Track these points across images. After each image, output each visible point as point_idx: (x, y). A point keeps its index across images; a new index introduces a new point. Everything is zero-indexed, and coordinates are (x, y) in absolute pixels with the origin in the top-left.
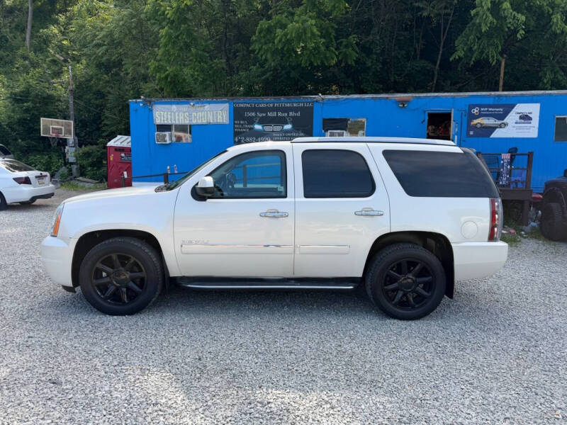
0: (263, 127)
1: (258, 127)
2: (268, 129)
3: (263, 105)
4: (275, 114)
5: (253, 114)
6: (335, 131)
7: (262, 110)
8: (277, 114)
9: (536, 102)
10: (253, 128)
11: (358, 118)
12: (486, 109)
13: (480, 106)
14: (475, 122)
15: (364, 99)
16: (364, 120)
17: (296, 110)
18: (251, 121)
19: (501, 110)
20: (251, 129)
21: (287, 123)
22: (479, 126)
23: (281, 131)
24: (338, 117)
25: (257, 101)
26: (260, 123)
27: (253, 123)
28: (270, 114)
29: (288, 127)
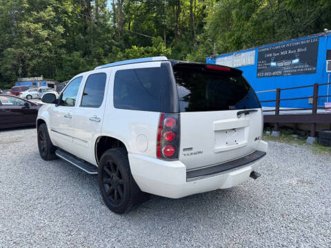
0: (277, 63)
1: (273, 64)
2: (280, 64)
3: (277, 47)
4: (286, 53)
5: (271, 55)
7: (277, 51)
8: (288, 52)
10: (269, 66)
17: (302, 46)
18: (269, 60)
21: (295, 58)
23: (290, 65)
25: (274, 45)
26: (274, 61)
28: (282, 53)
29: (296, 61)
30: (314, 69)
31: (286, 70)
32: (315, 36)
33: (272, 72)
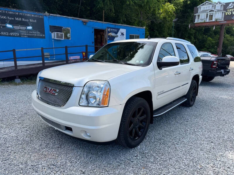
0: (13, 26)
1: (9, 26)
2: (16, 27)
3: (11, 13)
4: (20, 19)
5: (5, 17)
6: (59, 33)
7: (11, 16)
8: (22, 19)
9: (125, 29)
10: (5, 27)
11: (67, 27)
12: (112, 29)
13: (111, 28)
14: (110, 34)
15: (68, 18)
16: (69, 28)
17: (34, 18)
18: (3, 22)
19: (116, 30)
20: (4, 27)
21: (29, 26)
22: (110, 36)
23: (26, 30)
24: (57, 26)
25: (7, 10)
26: (10, 23)
27: (5, 23)
28: (17, 19)
29: (30, 28)
30: (44, 35)
31: (23, 33)
32: (41, 14)
33: (9, 33)
